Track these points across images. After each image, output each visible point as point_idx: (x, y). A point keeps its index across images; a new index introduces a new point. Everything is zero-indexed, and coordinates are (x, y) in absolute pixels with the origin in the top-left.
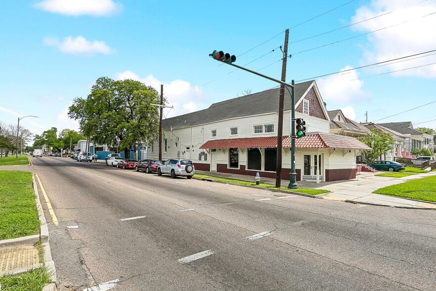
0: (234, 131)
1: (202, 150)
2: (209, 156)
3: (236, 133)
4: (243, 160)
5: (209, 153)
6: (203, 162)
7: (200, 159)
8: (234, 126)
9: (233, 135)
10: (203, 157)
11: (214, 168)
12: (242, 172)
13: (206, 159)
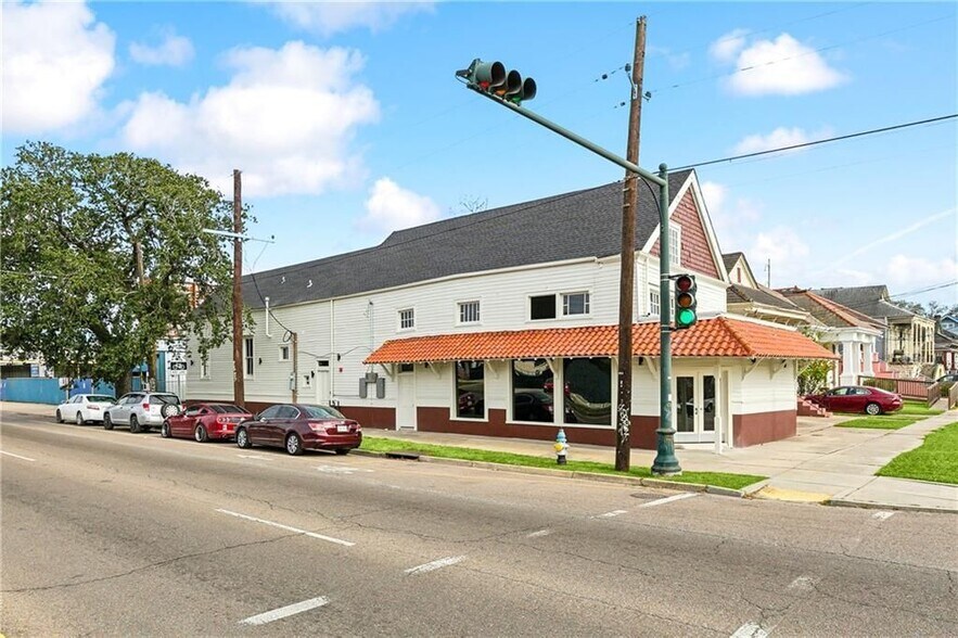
0: (470, 311)
1: (367, 369)
2: (391, 386)
3: (476, 317)
4: (498, 394)
5: (392, 375)
6: (372, 401)
7: (363, 395)
8: (468, 298)
9: (465, 323)
10: (372, 389)
11: (406, 418)
12: (497, 428)
13: (381, 394)
